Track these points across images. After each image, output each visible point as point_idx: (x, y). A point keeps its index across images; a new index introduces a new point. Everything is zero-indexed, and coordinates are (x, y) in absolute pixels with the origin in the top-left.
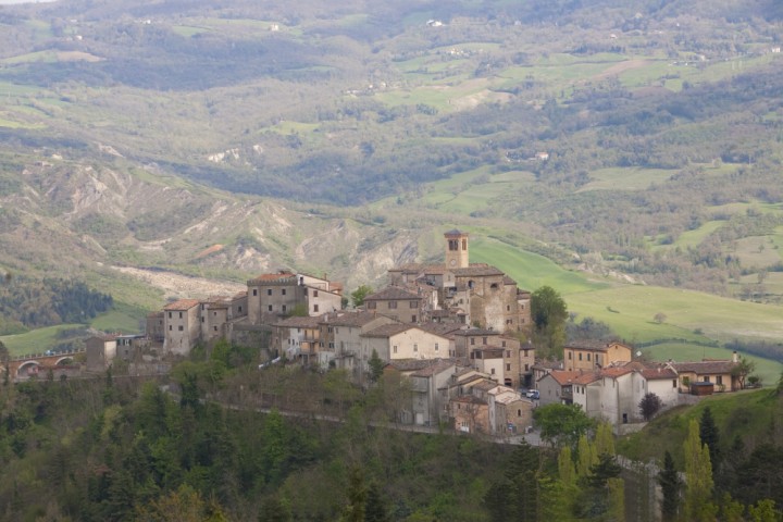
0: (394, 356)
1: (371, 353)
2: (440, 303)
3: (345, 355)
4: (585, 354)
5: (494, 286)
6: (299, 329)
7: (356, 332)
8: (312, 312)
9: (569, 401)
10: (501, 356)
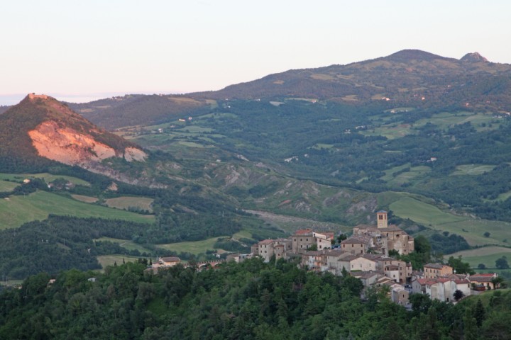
0: (352, 269)
1: (342, 268)
2: (374, 244)
3: (332, 268)
4: (433, 270)
5: (398, 235)
6: (313, 256)
7: (337, 258)
8: (319, 249)
9: (425, 291)
10: (397, 269)
